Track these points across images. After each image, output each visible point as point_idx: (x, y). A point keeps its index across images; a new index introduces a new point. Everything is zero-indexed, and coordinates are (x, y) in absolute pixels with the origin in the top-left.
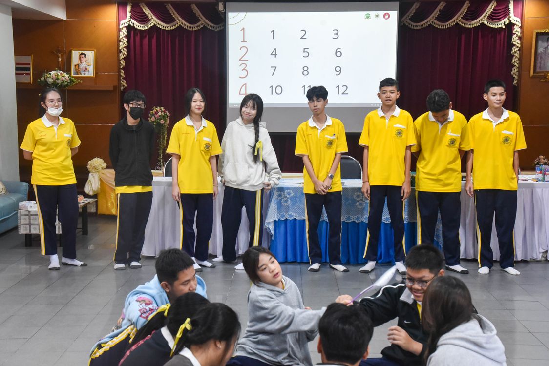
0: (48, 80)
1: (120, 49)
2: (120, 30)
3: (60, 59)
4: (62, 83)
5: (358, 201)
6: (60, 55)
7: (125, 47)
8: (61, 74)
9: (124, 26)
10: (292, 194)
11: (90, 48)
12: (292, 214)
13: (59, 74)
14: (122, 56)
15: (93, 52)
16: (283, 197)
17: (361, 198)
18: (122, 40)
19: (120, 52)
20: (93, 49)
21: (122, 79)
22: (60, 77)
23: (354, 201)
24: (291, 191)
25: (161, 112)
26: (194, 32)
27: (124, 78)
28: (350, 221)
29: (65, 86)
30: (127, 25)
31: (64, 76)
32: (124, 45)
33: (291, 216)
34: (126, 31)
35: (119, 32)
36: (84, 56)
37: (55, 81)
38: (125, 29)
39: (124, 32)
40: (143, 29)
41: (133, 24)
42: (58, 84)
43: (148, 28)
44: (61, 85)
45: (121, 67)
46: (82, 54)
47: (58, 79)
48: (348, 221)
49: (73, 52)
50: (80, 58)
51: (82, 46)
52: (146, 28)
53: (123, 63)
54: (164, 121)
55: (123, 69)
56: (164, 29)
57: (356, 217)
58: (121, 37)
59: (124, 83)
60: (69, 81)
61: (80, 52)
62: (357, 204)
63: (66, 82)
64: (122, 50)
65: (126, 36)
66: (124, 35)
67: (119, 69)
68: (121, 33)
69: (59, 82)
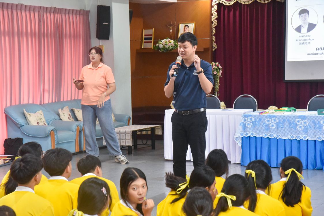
0: (160, 46)
1: (212, 20)
2: (212, 7)
3: (171, 31)
4: (169, 47)
5: (299, 125)
6: (171, 28)
7: (216, 19)
8: (169, 41)
9: (215, 3)
10: (253, 120)
11: (191, 21)
12: (253, 133)
13: (167, 41)
14: (214, 26)
15: (194, 24)
16: (247, 121)
17: (301, 123)
18: (214, 14)
19: (212, 22)
20: (193, 22)
21: (214, 43)
22: (167, 43)
23: (297, 125)
24: (253, 118)
25: (215, 66)
26: (266, 4)
27: (215, 42)
28: (293, 139)
29: (171, 50)
30: (217, 2)
31: (170, 43)
32: (215, 18)
33: (252, 134)
34: (217, 7)
35: (212, 8)
36: (187, 27)
37: (164, 47)
38: (216, 6)
39: (215, 8)
40: (229, 5)
41: (222, 2)
42: (166, 48)
43: (232, 4)
44: (168, 49)
45: (213, 34)
46: (186, 26)
47: (166, 45)
48: (291, 139)
49: (180, 25)
50: (185, 28)
51: (186, 20)
52: (231, 4)
53: (214, 31)
54: (216, 72)
55: (214, 35)
56: (244, 3)
57: (297, 136)
58: (213, 12)
59: (215, 45)
60: (174, 46)
61: (185, 24)
62: (298, 127)
63: (171, 46)
64: (214, 22)
65: (217, 11)
66: (215, 10)
67: (211, 36)
68: (213, 9)
69: (167, 47)
